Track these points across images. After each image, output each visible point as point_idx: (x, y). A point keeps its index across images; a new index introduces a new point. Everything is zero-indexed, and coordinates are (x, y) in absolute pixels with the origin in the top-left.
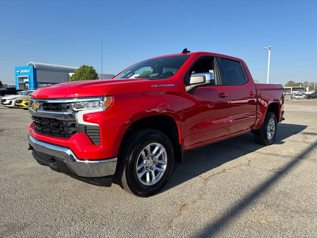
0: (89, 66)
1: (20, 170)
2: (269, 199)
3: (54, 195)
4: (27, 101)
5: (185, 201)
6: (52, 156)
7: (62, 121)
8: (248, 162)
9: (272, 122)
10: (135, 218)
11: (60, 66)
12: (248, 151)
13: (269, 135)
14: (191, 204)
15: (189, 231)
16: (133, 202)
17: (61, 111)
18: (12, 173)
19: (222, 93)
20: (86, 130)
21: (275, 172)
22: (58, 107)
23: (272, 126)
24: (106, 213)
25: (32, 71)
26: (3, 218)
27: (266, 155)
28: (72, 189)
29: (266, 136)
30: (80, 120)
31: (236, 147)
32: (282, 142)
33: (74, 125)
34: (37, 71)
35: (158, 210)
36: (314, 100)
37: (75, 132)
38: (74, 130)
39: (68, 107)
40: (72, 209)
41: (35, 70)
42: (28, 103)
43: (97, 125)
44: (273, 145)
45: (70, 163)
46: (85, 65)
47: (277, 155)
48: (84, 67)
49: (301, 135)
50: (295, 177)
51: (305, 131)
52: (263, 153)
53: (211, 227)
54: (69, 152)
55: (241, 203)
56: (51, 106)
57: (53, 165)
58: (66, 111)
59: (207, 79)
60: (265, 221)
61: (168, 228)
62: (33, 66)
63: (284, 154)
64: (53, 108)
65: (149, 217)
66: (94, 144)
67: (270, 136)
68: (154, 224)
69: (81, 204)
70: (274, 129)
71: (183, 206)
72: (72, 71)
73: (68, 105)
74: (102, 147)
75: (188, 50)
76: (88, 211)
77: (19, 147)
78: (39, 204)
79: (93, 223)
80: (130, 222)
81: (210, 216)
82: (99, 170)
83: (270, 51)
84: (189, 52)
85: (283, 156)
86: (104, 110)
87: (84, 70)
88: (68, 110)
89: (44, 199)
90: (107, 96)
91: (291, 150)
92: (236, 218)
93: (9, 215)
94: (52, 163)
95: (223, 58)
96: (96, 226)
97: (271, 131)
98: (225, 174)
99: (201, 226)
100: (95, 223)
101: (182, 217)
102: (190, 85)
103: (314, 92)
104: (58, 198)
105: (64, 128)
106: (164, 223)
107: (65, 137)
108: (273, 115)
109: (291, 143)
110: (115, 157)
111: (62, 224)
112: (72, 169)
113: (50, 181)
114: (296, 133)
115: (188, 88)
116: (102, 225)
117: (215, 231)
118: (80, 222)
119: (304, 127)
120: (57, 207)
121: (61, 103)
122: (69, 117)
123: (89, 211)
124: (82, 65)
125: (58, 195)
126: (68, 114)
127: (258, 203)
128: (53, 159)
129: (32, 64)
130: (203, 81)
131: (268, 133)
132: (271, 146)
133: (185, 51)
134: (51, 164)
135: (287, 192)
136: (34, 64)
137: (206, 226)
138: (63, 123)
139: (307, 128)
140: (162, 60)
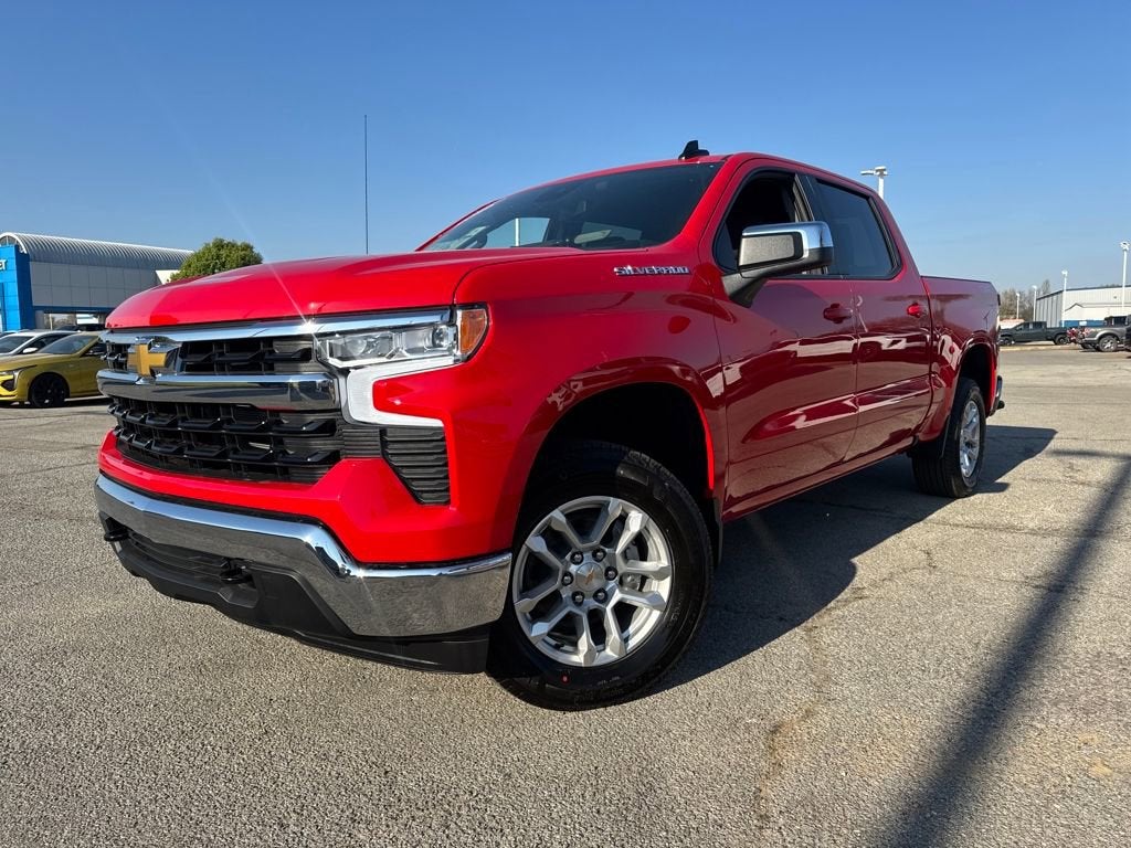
0: (239, 244)
1: (55, 629)
2: (1072, 686)
3: (237, 722)
4: (9, 372)
5: (771, 713)
6: (229, 559)
7: (276, 412)
8: (924, 556)
9: (971, 413)
10: (607, 793)
11: (120, 244)
12: (905, 519)
13: (965, 459)
14: (799, 722)
15: (845, 831)
16: (573, 729)
17: (270, 369)
18: (27, 645)
19: (835, 306)
20: (384, 444)
21: (1037, 587)
22: (257, 356)
23: (971, 427)
24: (480, 779)
25: (13, 264)
26: (47, 833)
27: (973, 531)
28: (303, 693)
29: (958, 464)
30: (359, 405)
31: (852, 507)
32: (1001, 484)
33: (329, 429)
34: (33, 266)
35: (687, 755)
36: (1024, 348)
37: (333, 458)
38: (332, 448)
39: (306, 355)
40: (333, 773)
41: (23, 261)
42: (13, 380)
43: (437, 423)
44: (978, 496)
45: (323, 585)
46: (222, 241)
47: (1010, 528)
48: (220, 245)
49: (1051, 459)
50: (1114, 600)
51: (1053, 444)
52: (957, 525)
53: (920, 806)
54: (314, 537)
55: (983, 706)
56: (222, 354)
57: (233, 597)
58: (297, 372)
59: (806, 246)
60: (1106, 770)
61: (755, 822)
62: (17, 247)
63: (1031, 525)
64: (229, 363)
65: (663, 785)
66: (419, 502)
67: (968, 464)
68: (696, 812)
69: (364, 753)
70: (977, 438)
71: (773, 732)
72: (168, 263)
73: (304, 345)
74: (454, 509)
75: (700, 148)
76: (405, 777)
77: (20, 544)
78: (185, 764)
79: (448, 827)
80: (598, 812)
81: (897, 764)
82: (439, 606)
83: (881, 181)
84: (705, 153)
85: (1033, 532)
86: (456, 361)
87: (218, 257)
88: (303, 366)
89: (199, 741)
90: (464, 306)
91: (1049, 511)
92: (995, 763)
93: (70, 819)
94: (228, 588)
95: (820, 181)
96: (463, 839)
97: (969, 445)
98: (866, 603)
99: (880, 804)
100: (453, 826)
101: (789, 774)
102: (740, 269)
103: (1022, 321)
104: (257, 732)
105: (287, 441)
106: (732, 805)
107: (289, 480)
108: (975, 392)
109: (1034, 488)
110: (501, 553)
111: (315, 838)
112: (328, 607)
113: (200, 668)
114: (1030, 453)
115: (732, 282)
116: (490, 832)
117: (945, 820)
118: (388, 826)
119: (1049, 434)
120: (266, 769)
121: (269, 340)
122: (302, 394)
123: (410, 776)
124: (211, 241)
125: (253, 719)
126: (300, 384)
127: (1043, 704)
128: (234, 571)
129: (12, 240)
130: (791, 253)
131: (961, 453)
132: (972, 498)
133: (692, 150)
134: (226, 595)
135: (1122, 657)
136: (19, 237)
137: (901, 804)
138: (279, 423)
139: (1056, 436)
140: (602, 185)
